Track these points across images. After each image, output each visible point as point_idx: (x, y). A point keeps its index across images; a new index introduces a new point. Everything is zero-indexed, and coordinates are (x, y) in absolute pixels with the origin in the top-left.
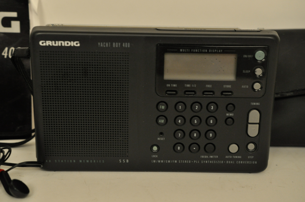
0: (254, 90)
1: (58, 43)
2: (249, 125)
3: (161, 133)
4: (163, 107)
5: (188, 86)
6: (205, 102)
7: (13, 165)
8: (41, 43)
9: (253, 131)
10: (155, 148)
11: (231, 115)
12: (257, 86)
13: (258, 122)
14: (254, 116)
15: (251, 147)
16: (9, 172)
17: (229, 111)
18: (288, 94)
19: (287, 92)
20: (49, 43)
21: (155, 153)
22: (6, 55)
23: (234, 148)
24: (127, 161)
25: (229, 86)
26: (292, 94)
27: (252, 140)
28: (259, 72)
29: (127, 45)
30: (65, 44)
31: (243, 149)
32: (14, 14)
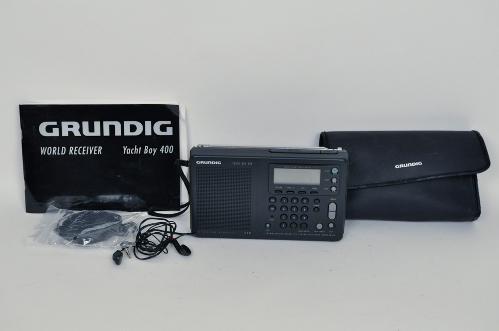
0: (331, 191)
1: (208, 163)
2: (329, 212)
3: (272, 216)
4: (273, 201)
5: (289, 188)
6: (300, 198)
7: (182, 235)
8: (197, 162)
9: (332, 216)
10: (268, 225)
11: (317, 206)
12: (334, 189)
13: (335, 210)
14: (332, 207)
15: (331, 225)
16: (177, 240)
17: (316, 204)
18: (362, 187)
19: (362, 185)
20: (202, 162)
21: (268, 228)
22: (163, 151)
23: (319, 226)
24: (250, 233)
25: (316, 189)
26: (365, 186)
27: (332, 221)
28: (334, 180)
29: (250, 164)
30: (212, 163)
31: (326, 227)
32: (169, 123)
